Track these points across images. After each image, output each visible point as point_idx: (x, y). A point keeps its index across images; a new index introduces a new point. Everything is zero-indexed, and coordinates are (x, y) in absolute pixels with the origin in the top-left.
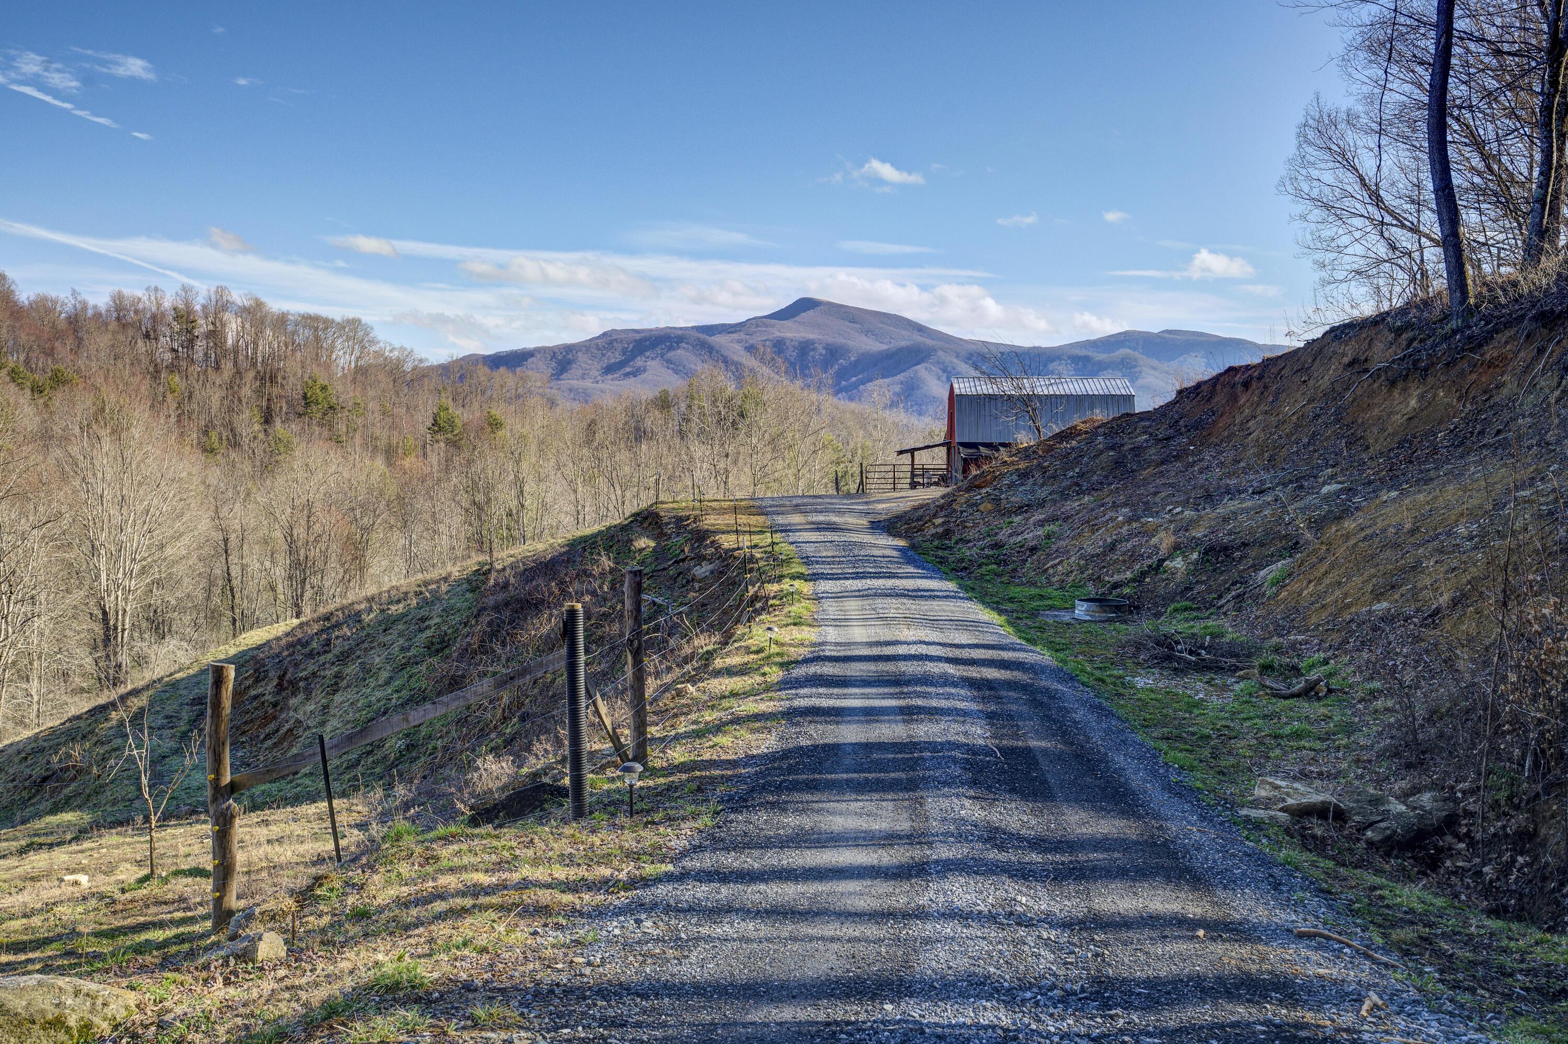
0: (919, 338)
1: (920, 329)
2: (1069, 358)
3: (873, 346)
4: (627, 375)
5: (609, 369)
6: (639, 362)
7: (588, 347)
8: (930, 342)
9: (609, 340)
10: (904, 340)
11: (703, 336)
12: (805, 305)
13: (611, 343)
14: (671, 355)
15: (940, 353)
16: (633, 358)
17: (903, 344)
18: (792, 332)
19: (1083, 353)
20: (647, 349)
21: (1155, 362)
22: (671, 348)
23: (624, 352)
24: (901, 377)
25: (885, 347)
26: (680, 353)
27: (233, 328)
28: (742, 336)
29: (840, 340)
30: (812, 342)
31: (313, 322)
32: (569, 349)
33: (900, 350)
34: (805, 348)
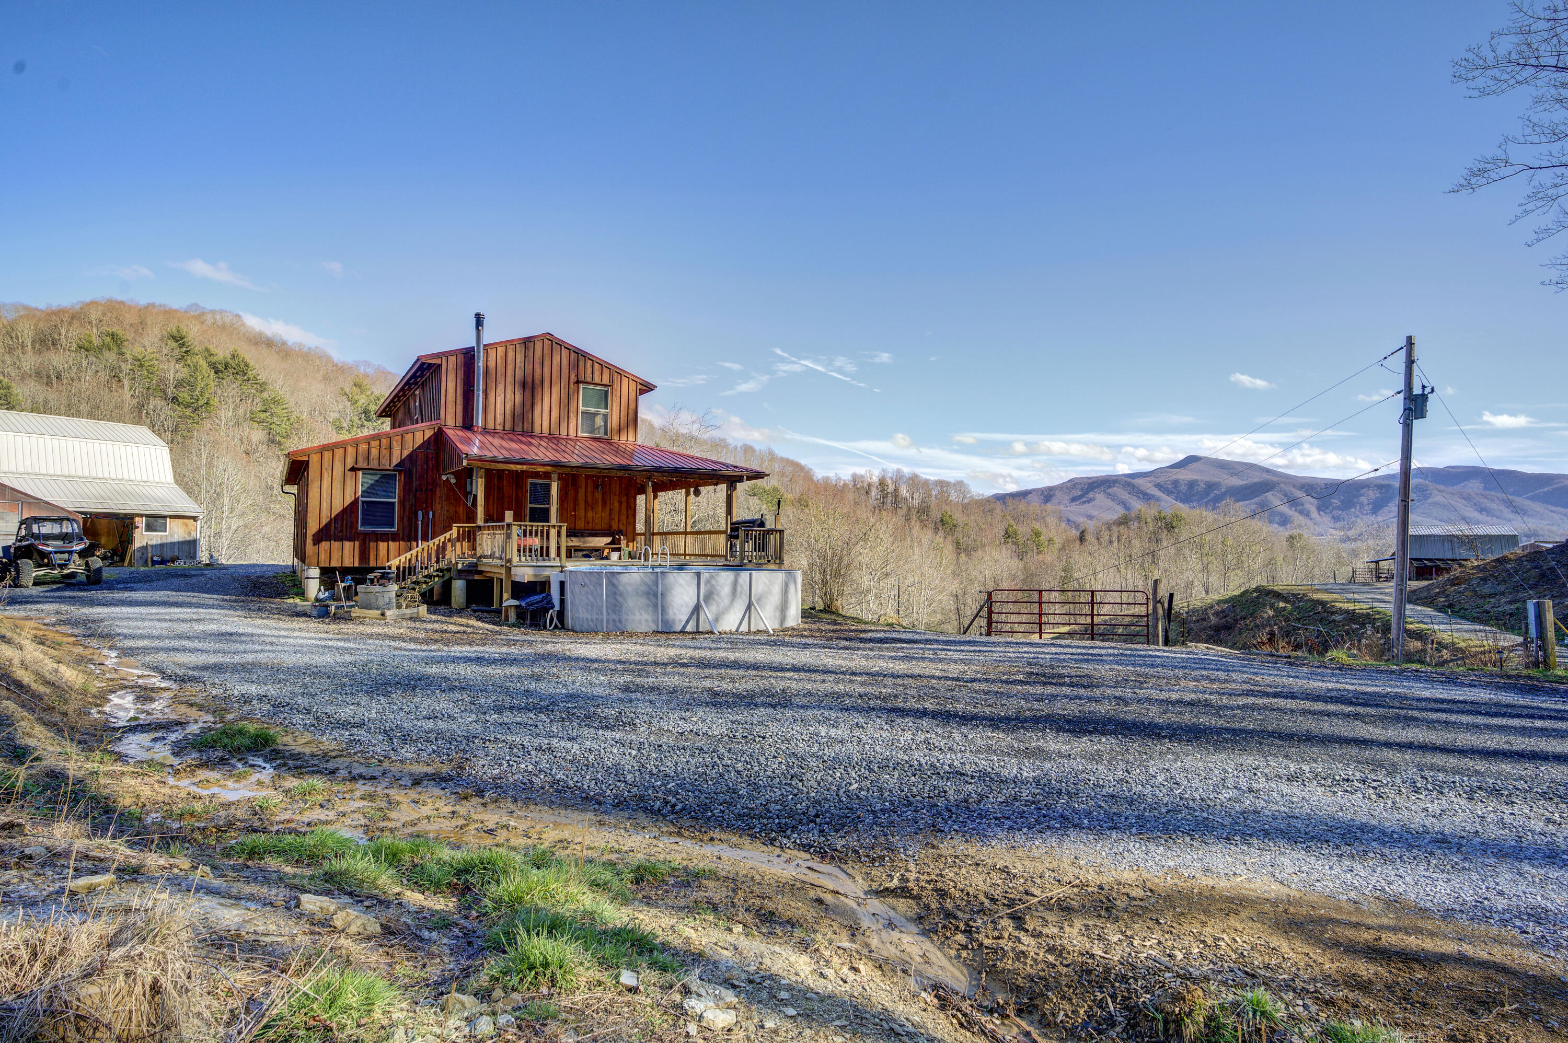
0: (1267, 476)
1: (1268, 471)
2: (1375, 486)
3: (1236, 482)
4: (1084, 502)
5: (1074, 500)
6: (1091, 495)
7: (1061, 487)
8: (1275, 479)
9: (1073, 484)
10: (1256, 478)
11: (1129, 480)
12: (1191, 460)
13: (1075, 485)
14: (1110, 490)
15: (1282, 485)
16: (1087, 493)
17: (1257, 480)
18: (1184, 475)
19: (1386, 482)
20: (1096, 488)
21: (1442, 487)
22: (1109, 487)
23: (1082, 489)
24: (1256, 500)
25: (1244, 482)
26: (1115, 490)
27: (903, 491)
28: (1152, 478)
29: (1215, 479)
30: (1197, 481)
31: (941, 484)
32: (1051, 489)
33: (1256, 484)
34: (1192, 484)
